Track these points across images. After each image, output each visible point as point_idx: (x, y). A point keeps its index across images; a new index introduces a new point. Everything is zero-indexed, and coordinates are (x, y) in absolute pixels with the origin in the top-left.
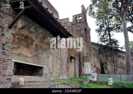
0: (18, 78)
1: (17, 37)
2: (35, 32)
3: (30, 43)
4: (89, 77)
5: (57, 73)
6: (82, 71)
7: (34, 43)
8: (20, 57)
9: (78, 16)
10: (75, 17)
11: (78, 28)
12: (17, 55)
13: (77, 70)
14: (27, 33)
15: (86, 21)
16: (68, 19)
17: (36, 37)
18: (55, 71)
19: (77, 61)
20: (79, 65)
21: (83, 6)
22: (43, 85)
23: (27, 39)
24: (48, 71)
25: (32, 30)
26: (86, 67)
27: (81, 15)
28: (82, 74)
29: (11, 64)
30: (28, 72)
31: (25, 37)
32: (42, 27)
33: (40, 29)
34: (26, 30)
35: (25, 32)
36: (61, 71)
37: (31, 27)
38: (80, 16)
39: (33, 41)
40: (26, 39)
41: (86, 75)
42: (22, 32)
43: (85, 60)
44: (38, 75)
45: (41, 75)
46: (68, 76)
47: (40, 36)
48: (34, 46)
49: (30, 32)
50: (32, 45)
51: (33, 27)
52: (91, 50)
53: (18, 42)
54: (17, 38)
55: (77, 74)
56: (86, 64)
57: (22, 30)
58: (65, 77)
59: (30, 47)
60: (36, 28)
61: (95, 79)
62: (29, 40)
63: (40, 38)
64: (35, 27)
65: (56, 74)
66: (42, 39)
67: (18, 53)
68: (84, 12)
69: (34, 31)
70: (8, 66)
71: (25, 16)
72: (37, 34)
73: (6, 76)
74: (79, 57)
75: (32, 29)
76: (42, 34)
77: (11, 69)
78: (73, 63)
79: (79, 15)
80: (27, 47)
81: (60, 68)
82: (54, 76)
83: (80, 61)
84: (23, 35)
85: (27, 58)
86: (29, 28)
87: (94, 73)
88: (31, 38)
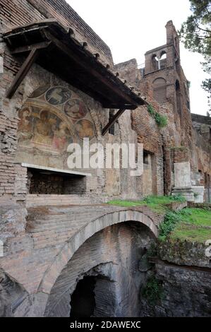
0: (38, 199)
1: (25, 114)
2: (63, 101)
3: (54, 126)
4: (188, 194)
5: (114, 187)
6: (170, 182)
7: (62, 125)
8: (36, 156)
9: (158, 53)
10: (152, 55)
11: (158, 82)
12: (30, 152)
13: (160, 181)
14: (45, 105)
15: (178, 62)
16: (134, 61)
17: (66, 112)
18: (111, 183)
19: (159, 160)
20: (164, 169)
21: (170, 25)
22: (87, 212)
23: (47, 117)
24: (96, 183)
25: (55, 98)
26: (179, 172)
27: (164, 49)
28: (170, 187)
29: (21, 173)
30: (55, 187)
31: (43, 112)
32: (75, 89)
33: (72, 92)
34: (43, 98)
35: (42, 103)
36: (124, 183)
37: (53, 89)
38: (163, 53)
39: (59, 121)
40: (45, 119)
41: (180, 190)
42: (35, 103)
43: (176, 158)
44: (76, 192)
45: (82, 192)
46: (140, 193)
47: (73, 109)
48: (63, 132)
49: (52, 101)
50: (59, 129)
51: (56, 91)
52: (190, 134)
53: (29, 125)
54: (27, 118)
55: (160, 188)
56: (178, 165)
57: (34, 99)
58: (134, 196)
59: (55, 133)
60: (64, 91)
61: (200, 200)
62: (51, 120)
63: (74, 113)
64: (61, 90)
65: (113, 190)
66: (79, 115)
67: (32, 150)
68: (172, 39)
69: (60, 98)
70: (16, 175)
71: (38, 66)
72: (68, 104)
73: (16, 194)
74: (164, 151)
75: (55, 95)
76: (78, 104)
77: (22, 181)
78: (150, 166)
79: (161, 51)
80: (47, 134)
81: (121, 176)
82: (108, 193)
83: (164, 160)
84: (38, 110)
85: (51, 159)
87: (197, 185)
88: (54, 115)
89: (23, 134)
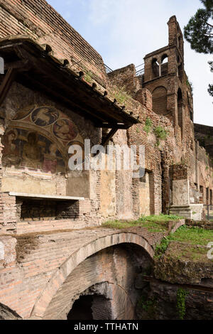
0: (29, 226)
1: (11, 138)
3: (44, 149)
4: (186, 212)
5: (110, 208)
6: (168, 200)
8: (26, 182)
9: (159, 57)
10: (152, 59)
11: (158, 91)
12: (19, 178)
13: (158, 199)
14: (31, 127)
15: (181, 67)
16: (131, 67)
17: (55, 133)
18: (107, 204)
19: (157, 178)
20: (162, 186)
21: (173, 21)
23: (35, 139)
24: (90, 207)
26: (178, 190)
27: (166, 52)
28: (168, 206)
29: (9, 202)
30: (48, 211)
32: (63, 108)
33: (60, 112)
34: (28, 119)
35: (27, 124)
36: (120, 203)
38: (165, 56)
39: (49, 143)
40: (33, 141)
41: (178, 209)
42: (21, 125)
43: (175, 175)
44: (68, 216)
45: (76, 216)
46: (136, 212)
47: (62, 130)
48: (54, 154)
49: (39, 122)
50: (49, 152)
52: (192, 149)
54: (13, 142)
55: (158, 207)
56: (177, 183)
57: (18, 121)
58: (129, 216)
59: (45, 156)
60: (50, 111)
62: (40, 142)
63: (64, 134)
64: (47, 110)
65: (109, 212)
66: (69, 136)
67: (22, 175)
68: (175, 40)
69: (47, 119)
70: (4, 205)
71: (19, 85)
72: (56, 124)
73: (5, 224)
74: (162, 168)
75: (42, 115)
76: (67, 124)
77: (12, 211)
78: (147, 184)
79: (162, 53)
80: (37, 158)
81: (117, 196)
82: (104, 214)
83: (163, 178)
84: (24, 132)
85: (41, 183)
86: (35, 113)
87: (196, 202)
88: (42, 138)
89: (10, 159)
